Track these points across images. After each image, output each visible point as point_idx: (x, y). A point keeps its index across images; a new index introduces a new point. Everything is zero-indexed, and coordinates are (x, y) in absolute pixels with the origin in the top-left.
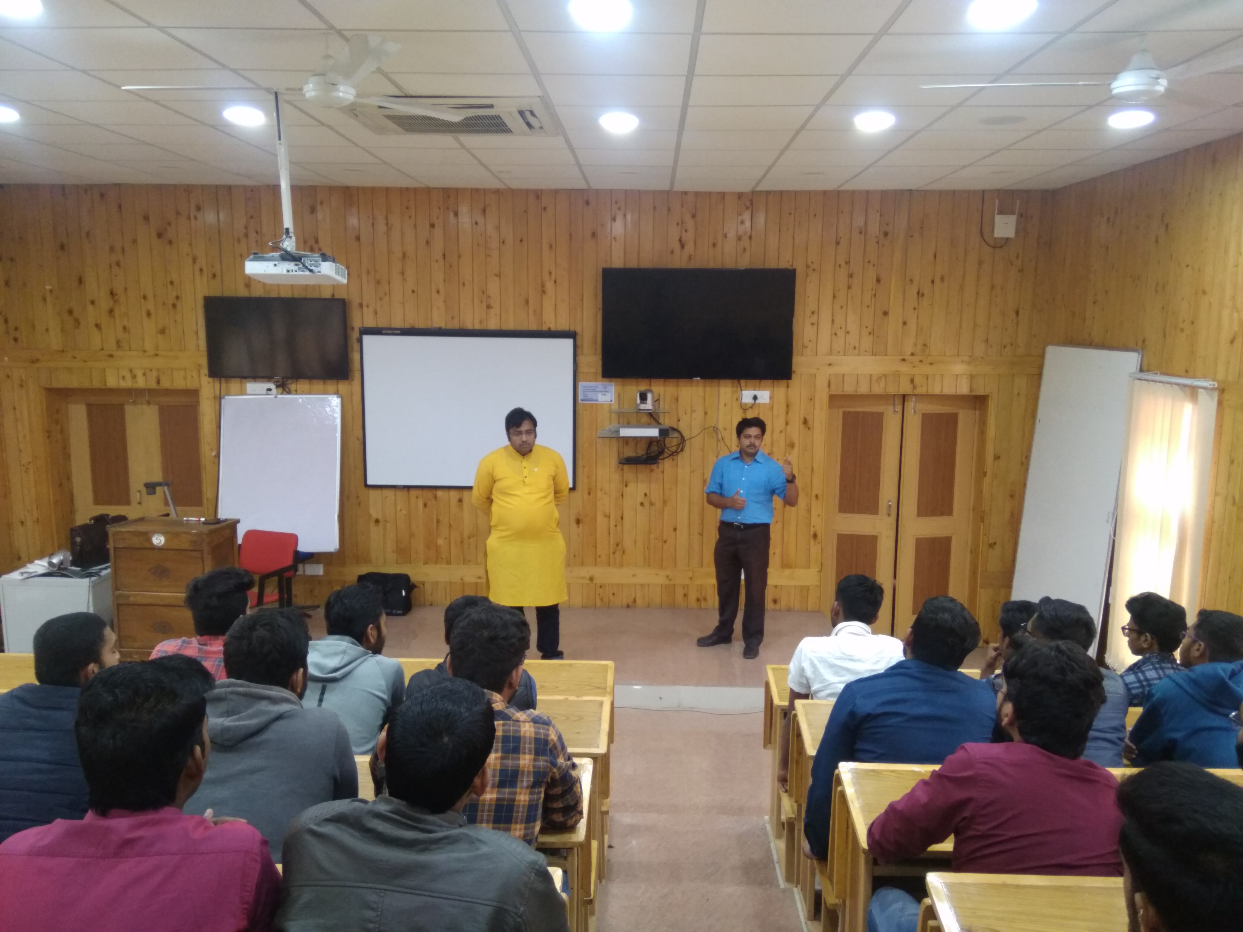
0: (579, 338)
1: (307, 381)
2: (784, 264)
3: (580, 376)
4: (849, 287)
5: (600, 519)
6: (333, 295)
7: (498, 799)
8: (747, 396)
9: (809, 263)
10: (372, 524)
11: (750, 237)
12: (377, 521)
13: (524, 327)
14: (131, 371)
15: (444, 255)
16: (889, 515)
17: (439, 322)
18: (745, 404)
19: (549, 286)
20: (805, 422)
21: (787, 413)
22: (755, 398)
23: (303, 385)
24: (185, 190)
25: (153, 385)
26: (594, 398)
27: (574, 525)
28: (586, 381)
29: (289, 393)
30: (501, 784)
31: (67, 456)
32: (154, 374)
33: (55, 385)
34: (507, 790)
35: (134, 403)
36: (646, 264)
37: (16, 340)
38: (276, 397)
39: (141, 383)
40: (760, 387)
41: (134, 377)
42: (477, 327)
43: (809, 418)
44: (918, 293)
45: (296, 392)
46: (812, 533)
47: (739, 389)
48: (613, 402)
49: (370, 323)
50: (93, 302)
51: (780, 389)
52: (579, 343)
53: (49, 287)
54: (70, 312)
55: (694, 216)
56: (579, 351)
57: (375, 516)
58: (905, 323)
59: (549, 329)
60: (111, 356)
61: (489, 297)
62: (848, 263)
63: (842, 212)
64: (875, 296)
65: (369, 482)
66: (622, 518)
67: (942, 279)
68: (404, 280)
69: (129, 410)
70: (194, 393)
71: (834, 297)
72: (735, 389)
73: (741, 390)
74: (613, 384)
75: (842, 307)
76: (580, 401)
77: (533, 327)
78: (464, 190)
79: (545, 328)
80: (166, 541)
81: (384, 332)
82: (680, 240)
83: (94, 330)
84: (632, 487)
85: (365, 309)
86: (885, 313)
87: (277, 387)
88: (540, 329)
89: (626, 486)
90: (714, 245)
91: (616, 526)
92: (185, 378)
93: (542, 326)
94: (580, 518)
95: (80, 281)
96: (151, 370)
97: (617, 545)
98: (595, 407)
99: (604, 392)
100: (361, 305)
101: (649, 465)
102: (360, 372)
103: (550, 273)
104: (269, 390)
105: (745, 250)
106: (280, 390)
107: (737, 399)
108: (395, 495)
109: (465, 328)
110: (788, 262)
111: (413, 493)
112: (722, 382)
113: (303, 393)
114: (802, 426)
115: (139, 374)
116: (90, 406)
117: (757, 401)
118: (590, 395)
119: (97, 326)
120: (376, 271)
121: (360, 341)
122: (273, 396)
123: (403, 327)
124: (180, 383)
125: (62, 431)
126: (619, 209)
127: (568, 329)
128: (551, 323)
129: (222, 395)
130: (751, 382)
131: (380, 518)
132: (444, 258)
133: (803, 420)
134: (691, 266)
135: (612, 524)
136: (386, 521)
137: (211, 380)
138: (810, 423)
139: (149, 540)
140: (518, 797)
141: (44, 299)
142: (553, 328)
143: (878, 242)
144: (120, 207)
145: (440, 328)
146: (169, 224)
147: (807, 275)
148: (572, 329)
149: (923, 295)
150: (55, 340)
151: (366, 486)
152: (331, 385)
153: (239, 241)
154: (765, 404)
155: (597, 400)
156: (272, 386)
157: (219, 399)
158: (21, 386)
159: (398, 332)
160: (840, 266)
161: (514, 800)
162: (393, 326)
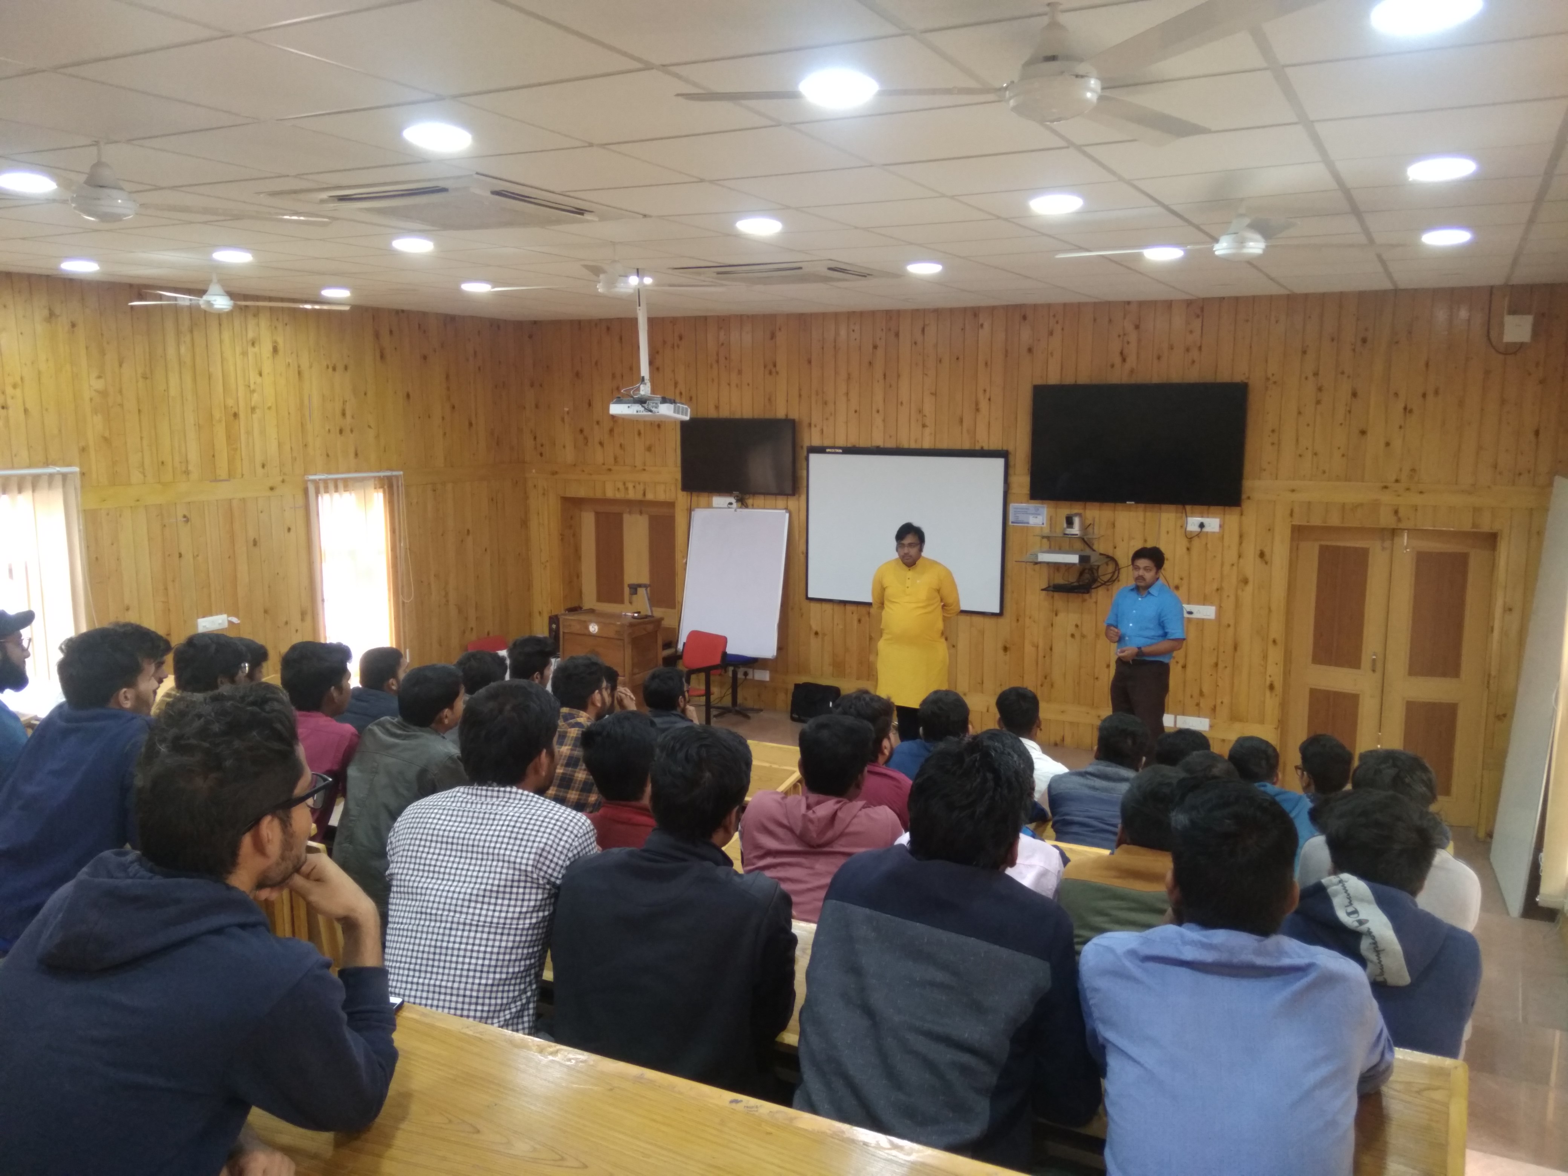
0: (1011, 458)
1: (762, 497)
2: (1238, 378)
3: (1011, 497)
4: (1318, 402)
5: (1028, 648)
6: (787, 415)
7: (563, 774)
8: (1193, 523)
9: (1270, 375)
10: (812, 636)
11: (1200, 348)
12: (816, 633)
13: (957, 445)
14: (624, 484)
15: (885, 375)
16: (1374, 671)
17: (878, 441)
18: (1191, 532)
19: (984, 405)
20: (1262, 555)
21: (1241, 543)
22: (1202, 525)
23: (760, 500)
24: (671, 322)
25: (639, 497)
26: (1025, 520)
27: (1001, 652)
28: (1017, 503)
29: (747, 507)
30: (567, 765)
31: (578, 558)
32: (641, 487)
33: (568, 495)
34: (570, 769)
35: (630, 513)
36: (1084, 379)
37: (541, 454)
38: (735, 511)
39: (632, 495)
40: (1208, 513)
41: (627, 489)
42: (913, 445)
43: (1267, 551)
44: (1405, 409)
45: (753, 507)
46: (1268, 683)
47: (1184, 515)
48: (1045, 525)
49: (816, 442)
50: (598, 423)
51: (1232, 517)
52: (1011, 463)
53: (566, 409)
54: (581, 431)
55: (1137, 327)
56: (1011, 471)
57: (815, 627)
58: (1388, 444)
59: (982, 448)
60: (610, 470)
61: (925, 416)
62: (1316, 374)
63: (1310, 317)
64: (1350, 412)
65: (810, 595)
66: (1051, 649)
67: (1436, 392)
68: (848, 400)
69: (626, 517)
70: (671, 505)
71: (1300, 413)
72: (1179, 515)
73: (1187, 517)
74: (1045, 506)
75: (1308, 425)
76: (1010, 524)
77: (967, 446)
78: (905, 311)
79: (978, 447)
80: (599, 629)
81: (828, 450)
82: (1121, 353)
83: (598, 447)
84: (1062, 616)
85: (813, 428)
86: (1363, 433)
87: (737, 501)
88: (973, 448)
89: (1056, 615)
90: (1159, 358)
91: (1044, 657)
92: (665, 491)
93: (975, 445)
94: (1008, 646)
95: (590, 405)
96: (639, 483)
97: (1046, 678)
98: (1026, 530)
99: (1036, 514)
100: (810, 425)
101: (1080, 595)
102: (805, 489)
103: (985, 391)
104: (731, 504)
105: (1193, 362)
106: (740, 504)
107: (1182, 527)
108: (833, 609)
109: (901, 446)
110: (1244, 374)
111: (849, 608)
112: (1164, 507)
113: (759, 508)
114: (1258, 560)
115: (630, 486)
116: (597, 514)
117: (1205, 530)
118: (1022, 517)
119: (601, 444)
120: (823, 392)
121: (807, 459)
122: (733, 510)
123: (845, 445)
124: (662, 496)
125: (574, 535)
126: (1057, 322)
127: (1000, 449)
128: (983, 443)
129: (693, 507)
130: (1198, 508)
131: (819, 630)
132: (885, 378)
133: (1259, 552)
134: (1133, 380)
135: (1041, 654)
136: (824, 635)
137: (685, 493)
138: (1267, 557)
139: (587, 628)
140: (576, 775)
141: (563, 420)
142: (986, 448)
143: (1354, 350)
144: (621, 338)
145: (878, 447)
146: (658, 352)
147: (1267, 388)
148: (1005, 448)
149: (1411, 411)
150: (569, 455)
151: (807, 598)
152: (781, 501)
153: (711, 367)
154: (1214, 533)
155: (1028, 523)
156: (733, 500)
157: (690, 511)
158: (544, 494)
159: (840, 451)
160: (1306, 378)
161: (574, 776)
162: (837, 445)
